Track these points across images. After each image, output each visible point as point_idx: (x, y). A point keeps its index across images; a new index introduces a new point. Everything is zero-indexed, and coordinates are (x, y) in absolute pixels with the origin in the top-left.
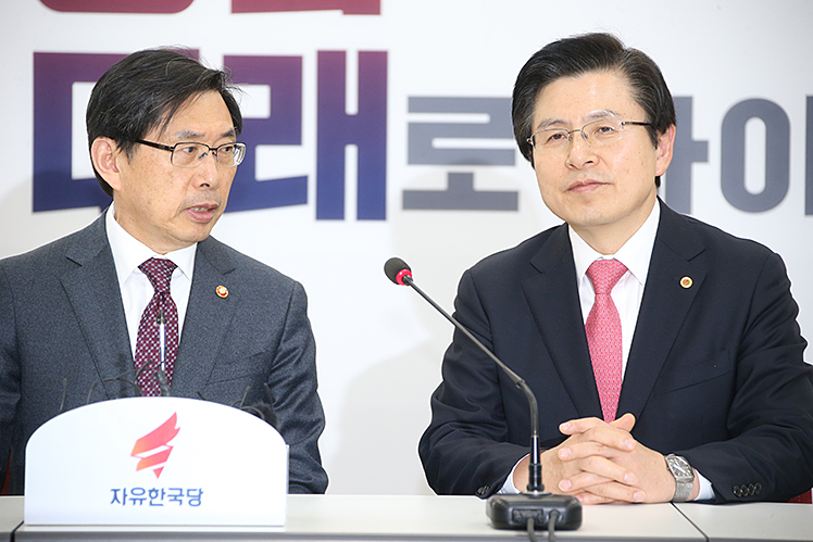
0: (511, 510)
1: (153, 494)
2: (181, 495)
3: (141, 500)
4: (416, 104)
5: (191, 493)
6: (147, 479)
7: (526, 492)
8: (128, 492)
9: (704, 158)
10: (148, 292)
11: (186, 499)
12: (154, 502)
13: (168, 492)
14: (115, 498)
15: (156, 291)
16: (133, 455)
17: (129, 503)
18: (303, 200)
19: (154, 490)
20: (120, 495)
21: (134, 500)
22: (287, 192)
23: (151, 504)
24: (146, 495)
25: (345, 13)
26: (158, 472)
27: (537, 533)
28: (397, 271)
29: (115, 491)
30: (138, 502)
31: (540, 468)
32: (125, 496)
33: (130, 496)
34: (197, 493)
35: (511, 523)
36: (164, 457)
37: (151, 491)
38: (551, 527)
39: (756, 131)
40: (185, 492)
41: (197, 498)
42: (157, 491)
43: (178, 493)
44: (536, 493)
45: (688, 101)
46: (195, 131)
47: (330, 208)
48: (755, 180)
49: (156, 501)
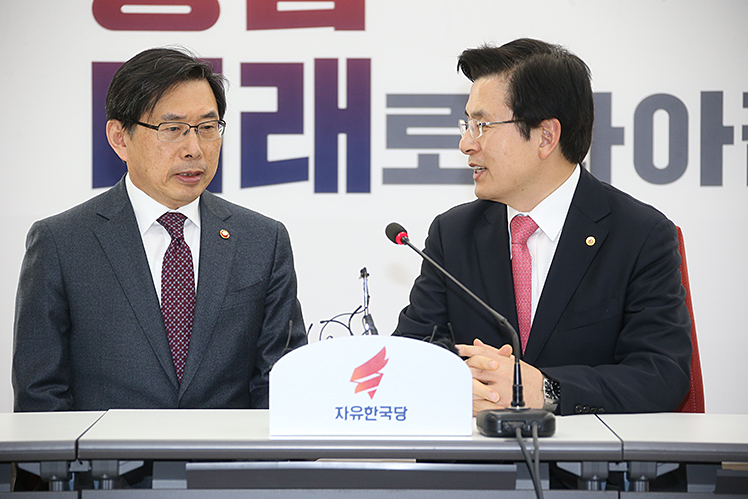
0: (499, 422)
1: (369, 411)
2: (390, 412)
3: (359, 416)
4: (393, 100)
5: (398, 410)
6: (363, 399)
7: (510, 407)
8: (349, 410)
9: (621, 142)
10: (167, 240)
11: (394, 415)
12: (369, 417)
13: (380, 410)
14: (339, 414)
15: (173, 238)
16: (352, 381)
17: (350, 418)
18: (305, 178)
19: (369, 408)
20: (343, 412)
21: (354, 416)
22: (291, 171)
23: (367, 419)
24: (363, 412)
25: (336, 29)
26: (372, 394)
27: (524, 439)
28: (396, 233)
29: (339, 409)
30: (357, 417)
31: (521, 388)
32: (347, 412)
33: (351, 412)
34: (402, 410)
35: (500, 431)
36: (376, 382)
37: (366, 409)
38: (535, 433)
39: (661, 120)
40: (393, 410)
41: (402, 414)
42: (371, 409)
43: (388, 410)
44: (518, 408)
45: (607, 97)
46: (178, 114)
47: (325, 184)
48: (661, 158)
49: (371, 416)
